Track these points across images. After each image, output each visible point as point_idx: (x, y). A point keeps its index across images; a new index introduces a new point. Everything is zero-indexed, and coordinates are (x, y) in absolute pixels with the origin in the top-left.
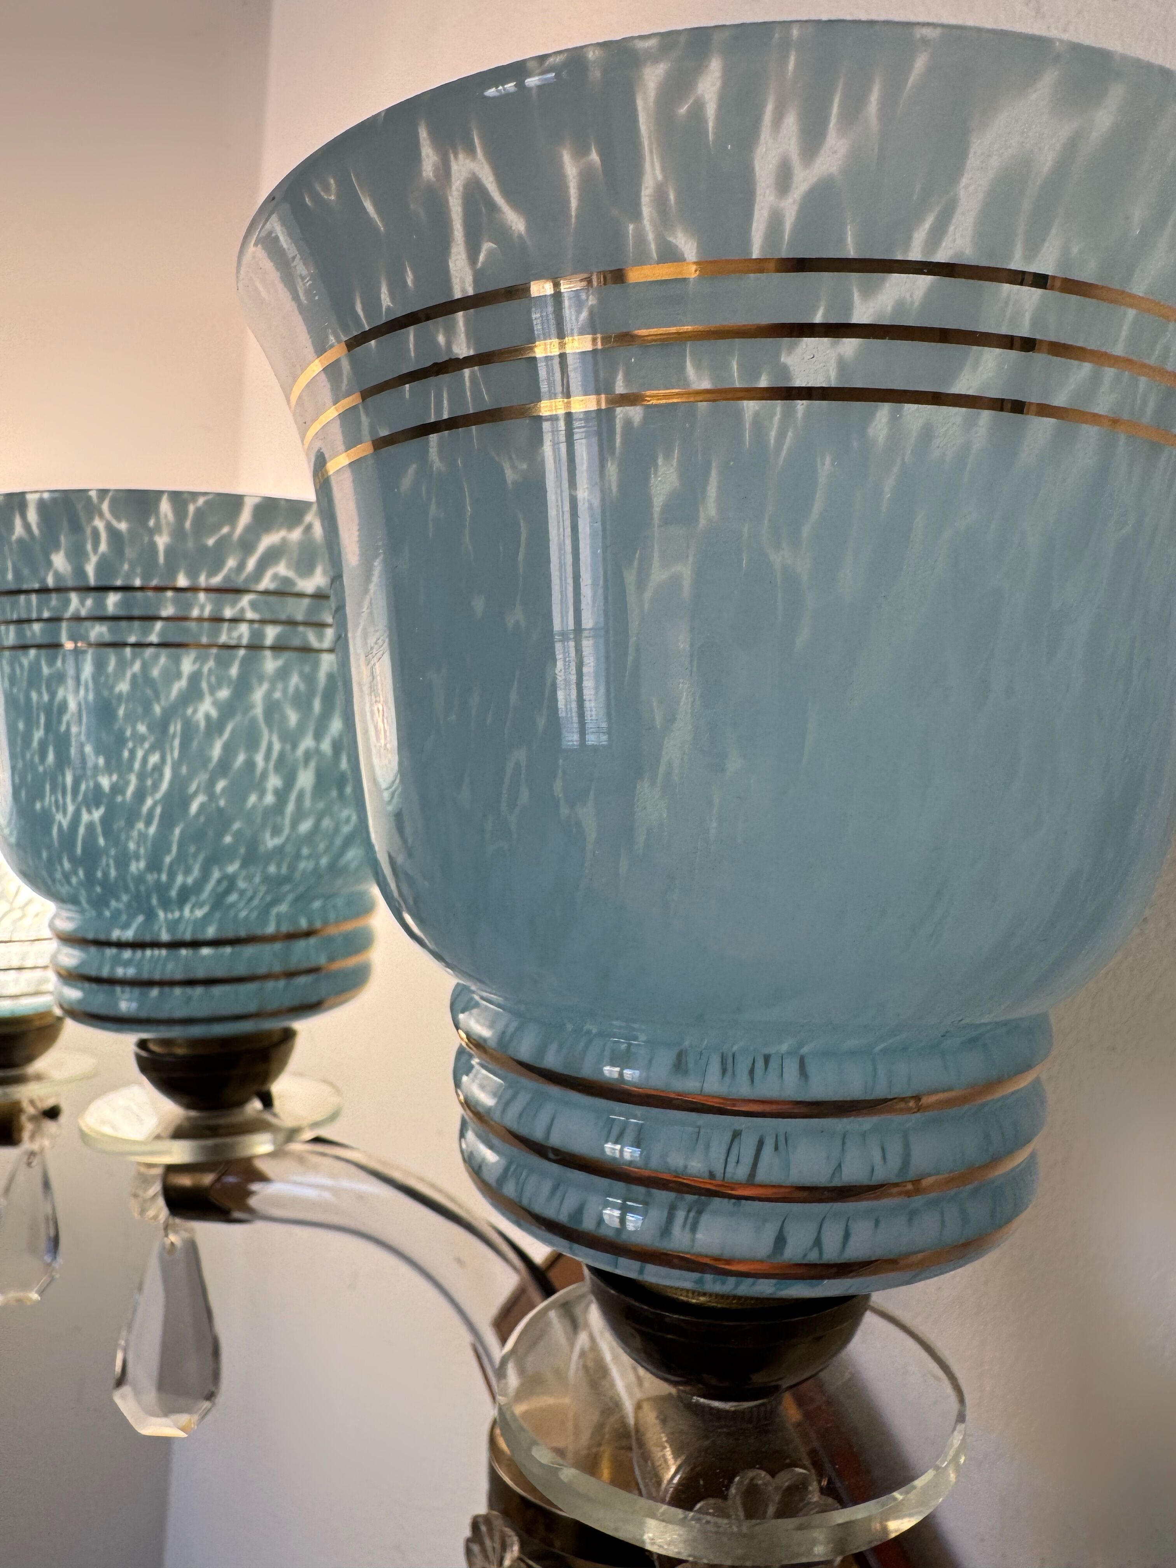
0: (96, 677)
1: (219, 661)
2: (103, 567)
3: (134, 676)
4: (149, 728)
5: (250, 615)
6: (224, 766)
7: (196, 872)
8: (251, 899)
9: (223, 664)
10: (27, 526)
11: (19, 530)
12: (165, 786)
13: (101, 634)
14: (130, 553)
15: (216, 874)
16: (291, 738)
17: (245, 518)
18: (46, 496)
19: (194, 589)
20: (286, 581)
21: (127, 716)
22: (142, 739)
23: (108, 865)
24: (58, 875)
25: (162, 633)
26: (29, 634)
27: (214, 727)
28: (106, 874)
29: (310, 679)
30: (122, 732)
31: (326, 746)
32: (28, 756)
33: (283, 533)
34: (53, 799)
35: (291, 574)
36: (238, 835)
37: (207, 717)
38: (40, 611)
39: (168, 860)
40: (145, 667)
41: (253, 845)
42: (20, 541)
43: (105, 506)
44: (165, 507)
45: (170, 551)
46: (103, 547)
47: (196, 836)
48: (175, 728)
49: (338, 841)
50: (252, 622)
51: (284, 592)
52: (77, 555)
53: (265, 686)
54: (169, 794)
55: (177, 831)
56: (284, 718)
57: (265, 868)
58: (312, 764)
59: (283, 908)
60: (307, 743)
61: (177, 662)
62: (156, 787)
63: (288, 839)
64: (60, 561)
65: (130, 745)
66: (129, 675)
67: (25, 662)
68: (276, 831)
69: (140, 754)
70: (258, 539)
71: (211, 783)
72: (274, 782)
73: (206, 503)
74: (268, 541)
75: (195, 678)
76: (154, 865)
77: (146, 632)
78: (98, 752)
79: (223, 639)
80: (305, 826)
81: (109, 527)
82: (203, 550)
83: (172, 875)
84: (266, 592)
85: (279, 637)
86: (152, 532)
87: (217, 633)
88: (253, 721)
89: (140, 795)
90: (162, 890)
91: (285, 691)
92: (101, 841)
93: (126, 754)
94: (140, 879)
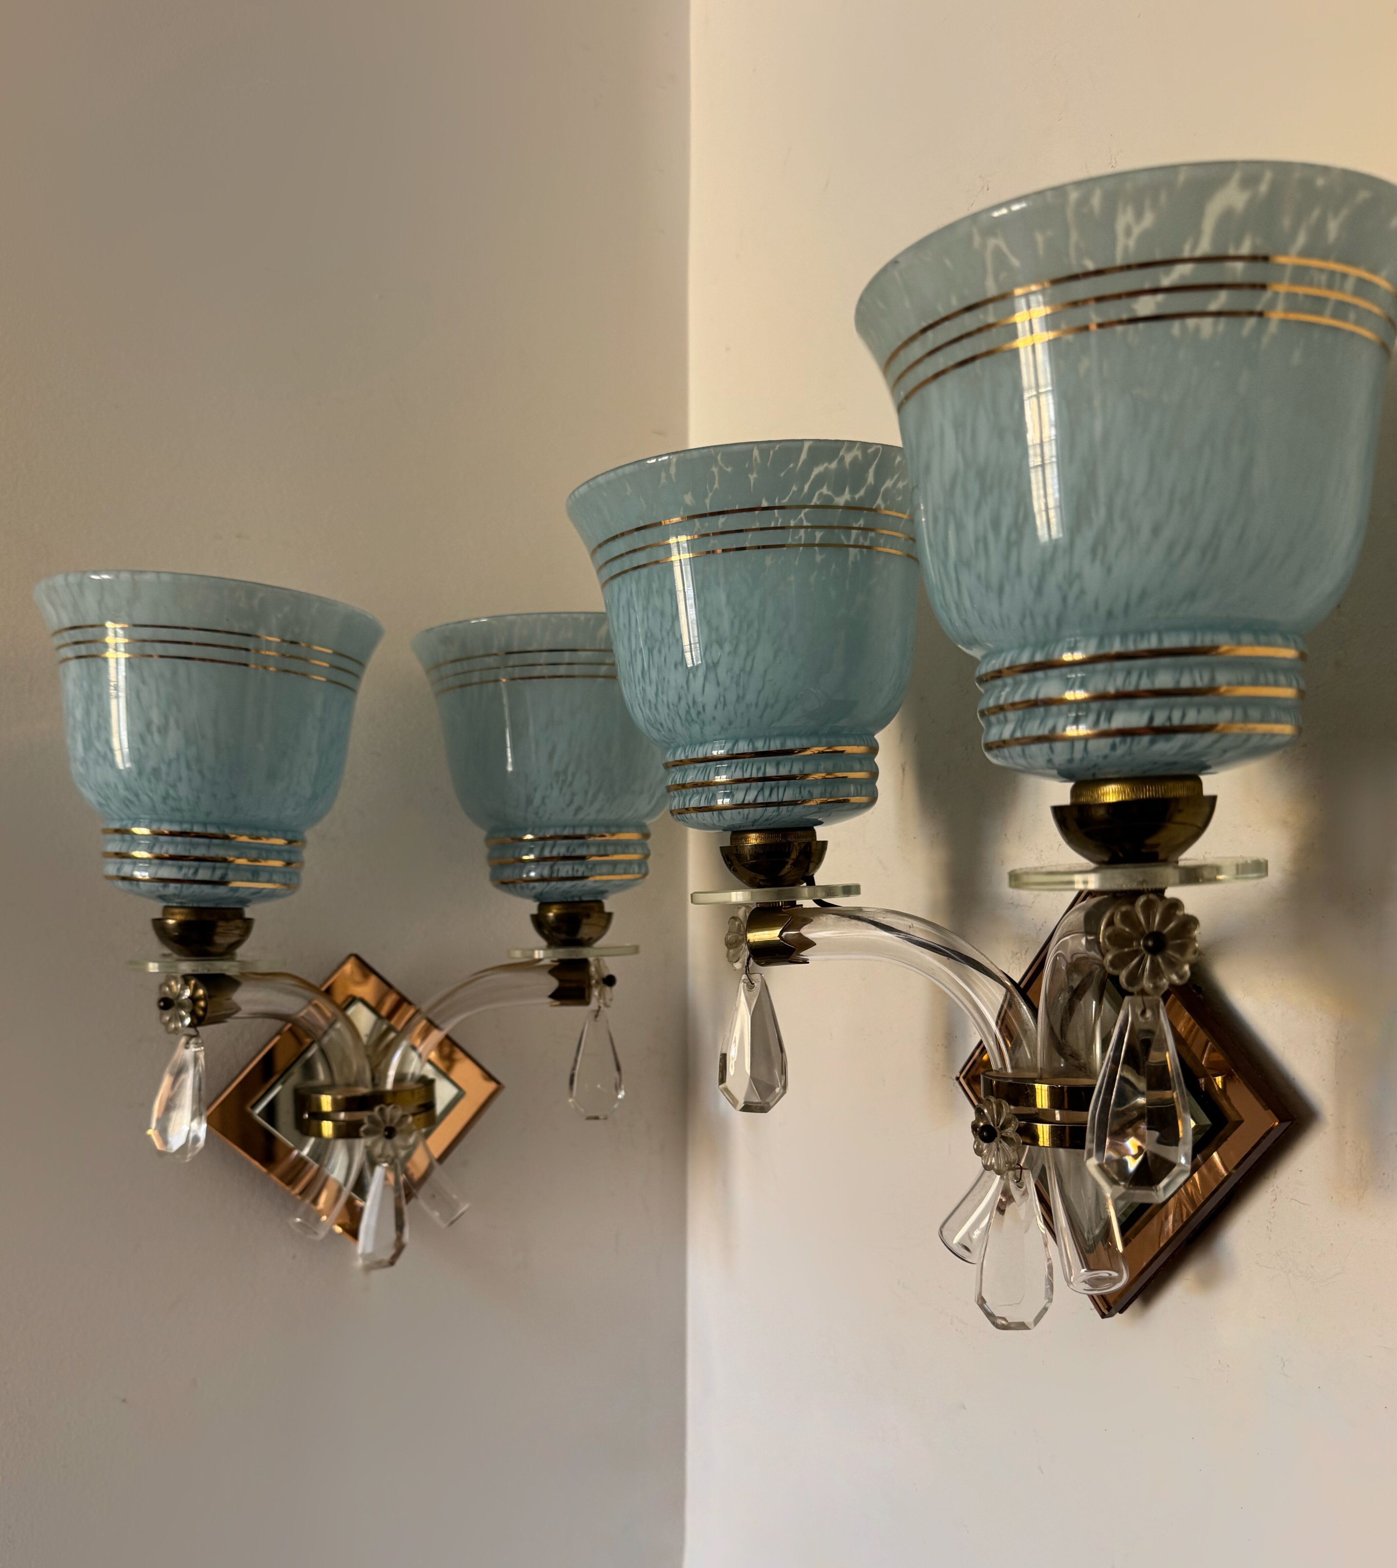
1: (787, 556)
2: (716, 499)
5: (805, 524)
9: (790, 557)
10: (668, 476)
17: (803, 456)
19: (772, 508)
20: (827, 496)
25: (753, 540)
29: (842, 567)
33: (826, 465)
35: (830, 493)
43: (719, 457)
44: (756, 453)
45: (757, 484)
46: (716, 486)
50: (806, 527)
51: (826, 505)
52: (700, 493)
61: (763, 558)
70: (812, 471)
73: (780, 447)
74: (817, 471)
77: (743, 540)
79: (790, 541)
81: (721, 471)
82: (778, 481)
84: (815, 507)
85: (823, 538)
86: (747, 472)
87: (785, 537)
91: (828, 575)
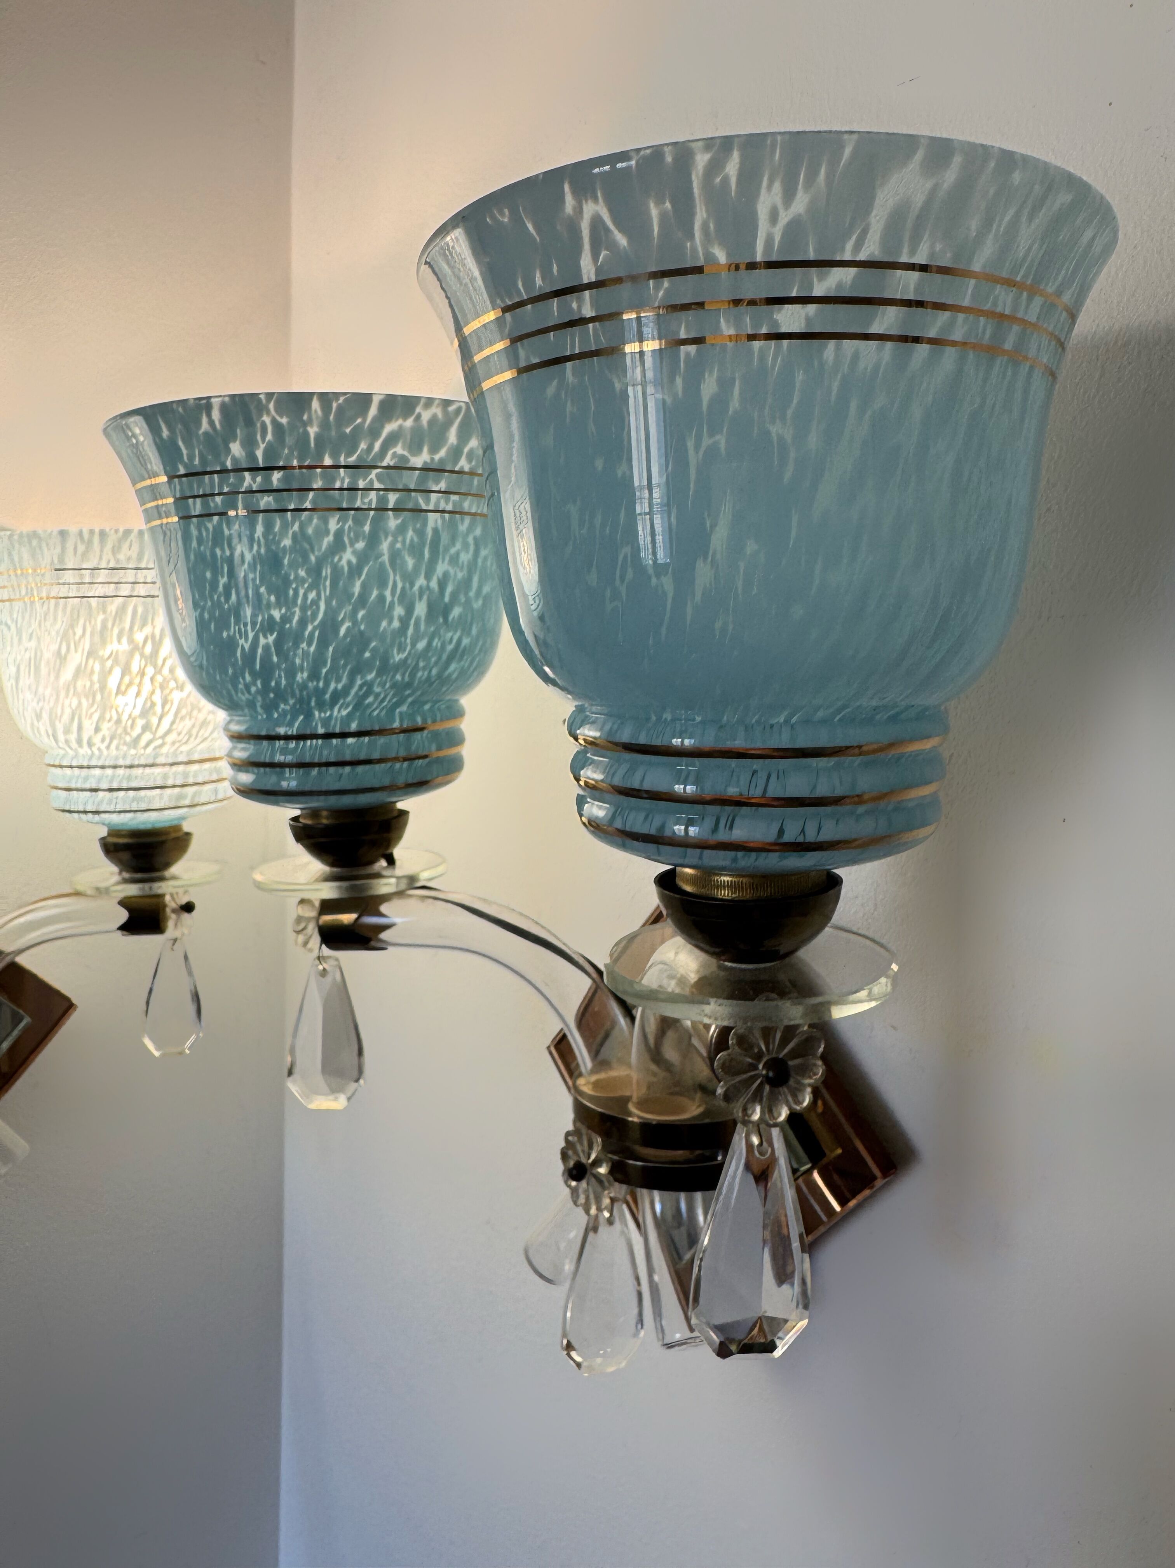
0: (265, 535)
1: (356, 521)
2: (269, 452)
3: (294, 535)
4: (307, 573)
5: (377, 485)
6: (363, 600)
7: (344, 680)
8: (382, 701)
9: (358, 523)
11: (205, 425)
12: (321, 616)
13: (268, 503)
14: (289, 440)
15: (359, 682)
16: (409, 579)
18: (227, 399)
19: (337, 467)
20: (403, 458)
21: (291, 565)
22: (303, 581)
23: (280, 676)
24: (241, 686)
25: (314, 501)
26: (212, 505)
27: (355, 571)
28: (278, 684)
29: (421, 533)
30: (287, 576)
31: (434, 584)
32: (216, 597)
33: (400, 422)
34: (237, 628)
35: (406, 453)
36: (374, 651)
37: (349, 563)
38: (221, 486)
39: (324, 671)
40: (302, 527)
41: (385, 659)
42: (206, 434)
43: (271, 406)
44: (315, 404)
45: (318, 438)
46: (269, 437)
47: (344, 652)
48: (327, 571)
49: (444, 657)
50: (378, 490)
51: (401, 467)
52: (249, 444)
53: (390, 539)
54: (323, 623)
55: (331, 649)
56: (404, 563)
57: (394, 676)
58: (425, 598)
59: (404, 708)
60: (421, 581)
61: (326, 522)
62: (314, 616)
63: (409, 654)
64: (236, 448)
65: (294, 586)
66: (291, 532)
67: (210, 526)
68: (401, 649)
69: (301, 592)
70: (382, 427)
71: (354, 612)
72: (399, 611)
73: (345, 400)
74: (390, 428)
75: (339, 534)
76: (314, 675)
77: (303, 500)
78: (269, 592)
79: (358, 504)
80: (421, 645)
81: (274, 422)
82: (342, 436)
83: (327, 684)
84: (388, 467)
85: (397, 501)
86: (305, 424)
87: (353, 499)
88: (382, 565)
89: (303, 623)
90: (319, 693)
91: (404, 542)
92: (275, 659)
93: (291, 592)
94: (304, 686)
